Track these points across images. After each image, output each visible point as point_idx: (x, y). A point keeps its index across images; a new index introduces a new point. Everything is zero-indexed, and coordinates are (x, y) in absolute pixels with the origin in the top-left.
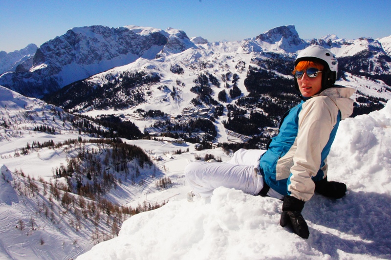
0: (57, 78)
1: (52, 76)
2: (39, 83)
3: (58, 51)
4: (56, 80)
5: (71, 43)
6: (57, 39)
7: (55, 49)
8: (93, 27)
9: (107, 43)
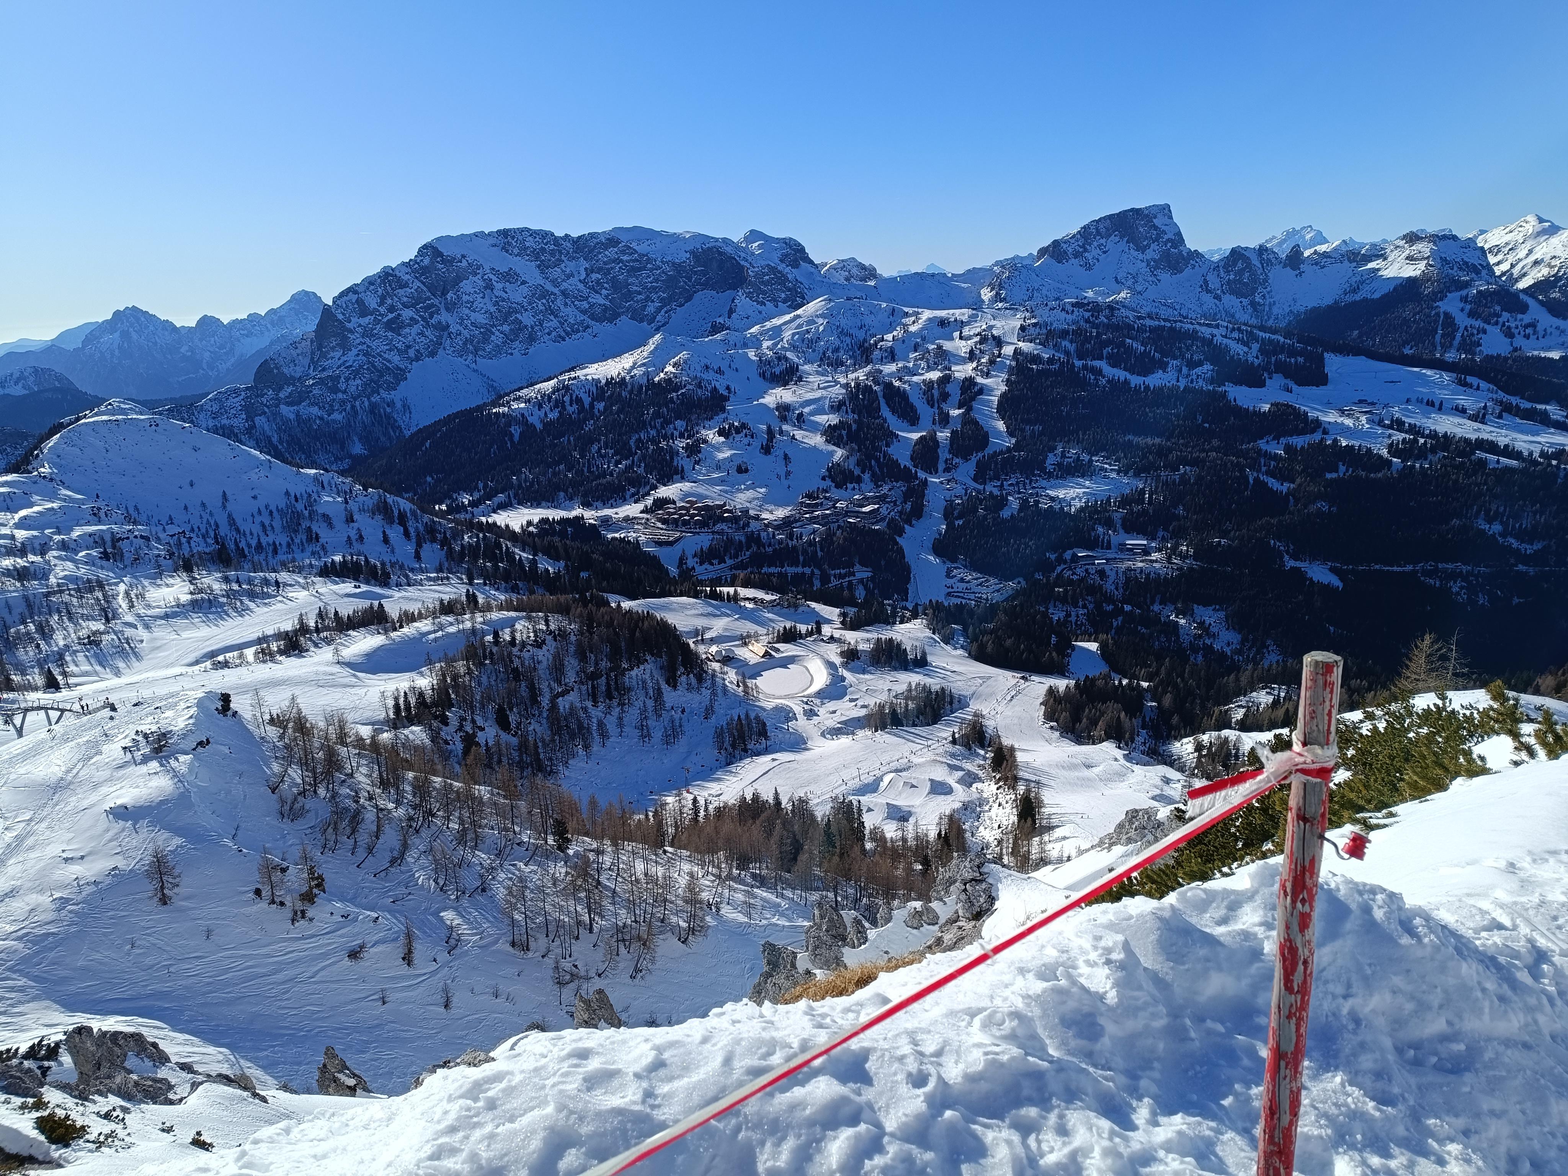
0: (391, 404)
1: (375, 398)
2: (334, 421)
3: (391, 316)
4: (388, 410)
5: (432, 289)
6: (387, 276)
7: (382, 310)
8: (505, 233)
9: (549, 287)
